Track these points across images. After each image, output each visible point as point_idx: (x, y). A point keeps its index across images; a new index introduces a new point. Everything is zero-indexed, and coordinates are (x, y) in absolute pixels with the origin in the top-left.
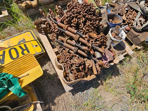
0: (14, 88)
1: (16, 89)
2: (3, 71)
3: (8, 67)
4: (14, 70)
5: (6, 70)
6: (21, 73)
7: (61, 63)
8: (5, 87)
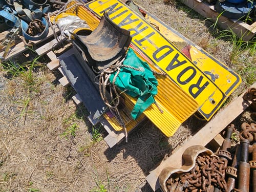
0: (141, 104)
1: (140, 106)
2: (159, 79)
3: (166, 83)
4: (164, 91)
5: (162, 82)
6: (161, 100)
7: (197, 162)
8: (140, 93)
